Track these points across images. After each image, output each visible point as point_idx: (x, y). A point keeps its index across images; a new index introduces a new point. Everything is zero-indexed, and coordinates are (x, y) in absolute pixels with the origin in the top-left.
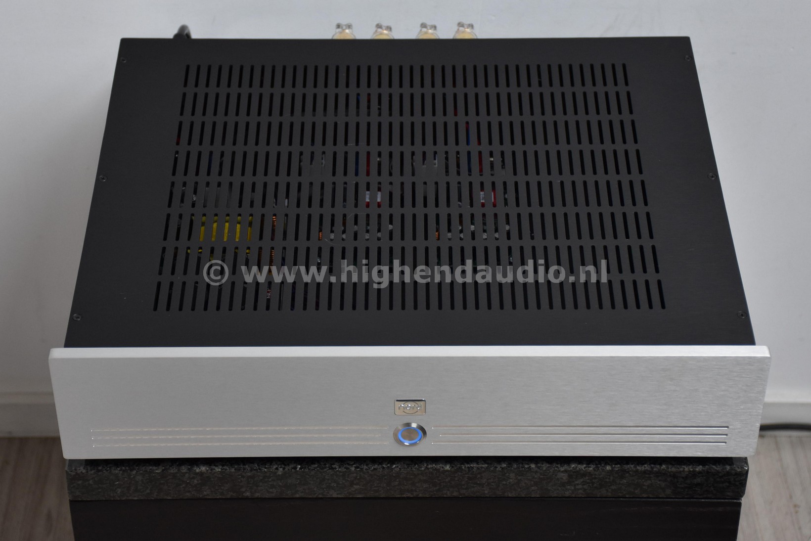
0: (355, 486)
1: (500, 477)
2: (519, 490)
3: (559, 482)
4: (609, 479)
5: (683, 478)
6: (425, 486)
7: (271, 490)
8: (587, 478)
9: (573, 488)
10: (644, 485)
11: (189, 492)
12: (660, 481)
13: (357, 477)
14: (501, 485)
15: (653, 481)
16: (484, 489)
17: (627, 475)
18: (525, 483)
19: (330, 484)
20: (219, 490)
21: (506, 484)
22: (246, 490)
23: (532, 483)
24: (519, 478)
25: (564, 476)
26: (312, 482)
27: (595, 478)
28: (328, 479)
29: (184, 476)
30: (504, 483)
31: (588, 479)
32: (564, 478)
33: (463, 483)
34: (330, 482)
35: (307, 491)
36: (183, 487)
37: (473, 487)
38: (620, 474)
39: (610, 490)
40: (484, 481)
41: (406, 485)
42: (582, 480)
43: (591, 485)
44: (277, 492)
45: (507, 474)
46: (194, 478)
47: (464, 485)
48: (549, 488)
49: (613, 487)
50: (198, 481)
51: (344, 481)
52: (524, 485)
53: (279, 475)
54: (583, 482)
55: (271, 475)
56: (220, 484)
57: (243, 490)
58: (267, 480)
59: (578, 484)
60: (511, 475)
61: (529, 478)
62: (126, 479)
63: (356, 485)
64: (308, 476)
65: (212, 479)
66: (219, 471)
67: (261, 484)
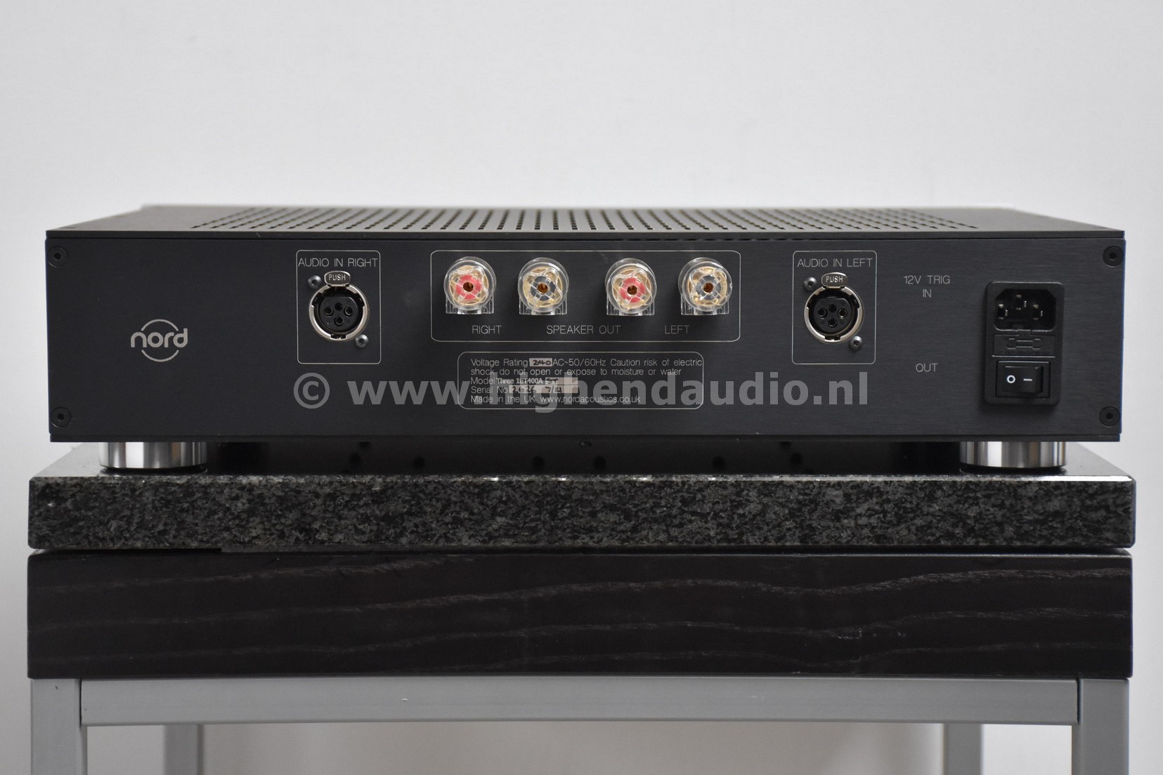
0: (499, 519)
1: (734, 497)
2: (766, 528)
3: (830, 510)
4: (911, 502)
5: (1030, 498)
6: (613, 517)
7: (361, 527)
8: (875, 500)
9: (853, 524)
10: (969, 517)
11: (228, 529)
12: (994, 506)
13: (501, 497)
14: (736, 516)
15: (982, 506)
16: (709, 525)
17: (939, 493)
18: (775, 513)
19: (458, 513)
20: (278, 527)
21: (744, 515)
22: (321, 527)
23: (787, 511)
24: (765, 500)
25: (837, 496)
26: (429, 509)
27: (888, 501)
28: (455, 503)
29: (222, 492)
30: (741, 511)
31: (877, 503)
32: (838, 501)
33: (674, 511)
34: (458, 509)
35: (420, 530)
36: (219, 519)
37: (691, 521)
38: (928, 491)
39: (913, 528)
40: (707, 508)
41: (581, 517)
42: (866, 506)
43: (881, 516)
44: (371, 531)
45: (745, 492)
46: (237, 498)
47: (675, 517)
48: (815, 524)
49: (919, 522)
50: (243, 504)
51: (481, 507)
52: (774, 517)
53: (376, 492)
54: (869, 509)
55: (363, 493)
56: (280, 513)
57: (316, 526)
58: (356, 503)
59: (860, 515)
60: (751, 494)
61: (781, 500)
62: (127, 499)
63: (500, 516)
64: (421, 495)
65: (267, 501)
66: (279, 483)
67: (345, 512)
